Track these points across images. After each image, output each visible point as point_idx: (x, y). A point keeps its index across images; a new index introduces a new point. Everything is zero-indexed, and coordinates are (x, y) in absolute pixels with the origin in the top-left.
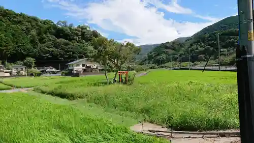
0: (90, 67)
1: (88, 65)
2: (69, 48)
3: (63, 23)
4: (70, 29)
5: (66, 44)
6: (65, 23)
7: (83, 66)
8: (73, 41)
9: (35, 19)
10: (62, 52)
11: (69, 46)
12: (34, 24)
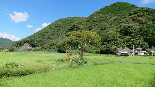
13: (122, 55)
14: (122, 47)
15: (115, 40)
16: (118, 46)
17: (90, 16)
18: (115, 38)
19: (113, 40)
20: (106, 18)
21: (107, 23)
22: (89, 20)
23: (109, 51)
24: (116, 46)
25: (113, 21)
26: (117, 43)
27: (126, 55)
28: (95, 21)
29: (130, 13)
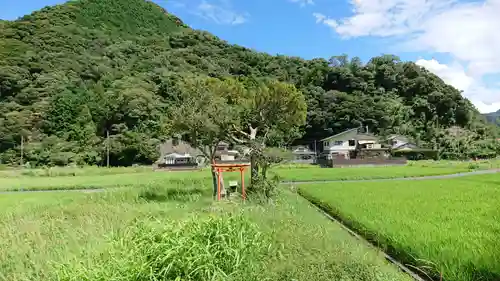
0: (364, 146)
1: (361, 143)
2: (345, 107)
3: (339, 59)
4: (354, 68)
5: (340, 100)
6: (343, 59)
7: (352, 143)
8: (355, 92)
9: (296, 62)
10: (332, 116)
11: (345, 103)
12: (293, 70)
13: (179, 164)
14: (171, 140)
15: (151, 118)
16: (161, 137)
17: (26, 18)
18: (149, 111)
19: (144, 118)
20: (96, 41)
21: (100, 58)
22: (23, 33)
23: (139, 155)
24: (155, 137)
25: (120, 54)
26: (159, 128)
27: (189, 163)
28: (53, 44)
29: (171, 40)
